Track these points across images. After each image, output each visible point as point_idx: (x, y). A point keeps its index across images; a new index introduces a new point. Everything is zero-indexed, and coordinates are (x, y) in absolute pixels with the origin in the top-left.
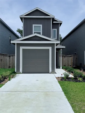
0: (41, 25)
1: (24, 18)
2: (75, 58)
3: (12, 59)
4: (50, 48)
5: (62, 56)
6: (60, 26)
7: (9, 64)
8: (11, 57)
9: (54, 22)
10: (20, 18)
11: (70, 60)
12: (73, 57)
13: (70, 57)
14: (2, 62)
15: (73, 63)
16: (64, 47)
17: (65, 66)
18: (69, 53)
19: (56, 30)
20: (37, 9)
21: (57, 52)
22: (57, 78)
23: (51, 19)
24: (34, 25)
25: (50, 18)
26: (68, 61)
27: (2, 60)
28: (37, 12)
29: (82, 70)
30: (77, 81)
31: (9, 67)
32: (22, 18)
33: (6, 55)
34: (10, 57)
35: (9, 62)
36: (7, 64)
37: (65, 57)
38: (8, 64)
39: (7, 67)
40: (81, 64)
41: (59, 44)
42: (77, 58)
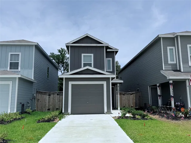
0: (92, 55)
1: (71, 46)
2: (138, 96)
3: (53, 98)
4: (105, 83)
5: (120, 94)
6: (116, 55)
7: (49, 105)
8: (52, 96)
9: (108, 50)
10: (66, 46)
11: (131, 98)
12: (134, 95)
13: (131, 94)
14: (39, 102)
15: (136, 104)
16: (122, 81)
17: (125, 107)
18: (130, 90)
19: (111, 59)
20: (87, 36)
21: (112, 88)
22: (114, 118)
23: (105, 47)
24: (83, 55)
25: (103, 47)
26: (129, 101)
27: (39, 100)
28: (87, 39)
29: (146, 111)
30: (135, 119)
31: (49, 109)
32: (69, 46)
33: (45, 93)
34: (50, 95)
35: (49, 102)
36: (45, 105)
37: (124, 95)
38: (47, 106)
39: (45, 109)
40: (145, 104)
41: (116, 78)
42: (140, 97)
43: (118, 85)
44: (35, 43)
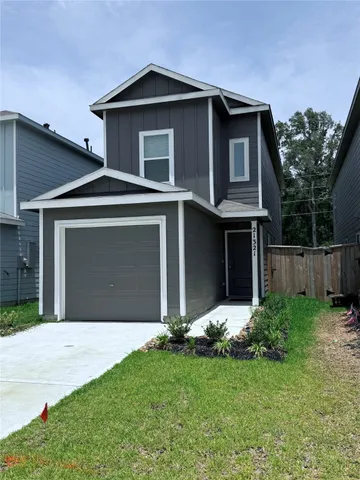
0: (170, 132)
2: (352, 258)
4: (161, 221)
5: (290, 252)
10: (94, 112)
11: (326, 266)
12: (339, 254)
13: (327, 253)
15: (343, 281)
17: (304, 293)
19: (246, 141)
20: (151, 72)
23: (210, 100)
24: (142, 135)
26: (318, 273)
37: (302, 255)
42: (359, 259)
43: (254, 224)
44: (13, 113)
